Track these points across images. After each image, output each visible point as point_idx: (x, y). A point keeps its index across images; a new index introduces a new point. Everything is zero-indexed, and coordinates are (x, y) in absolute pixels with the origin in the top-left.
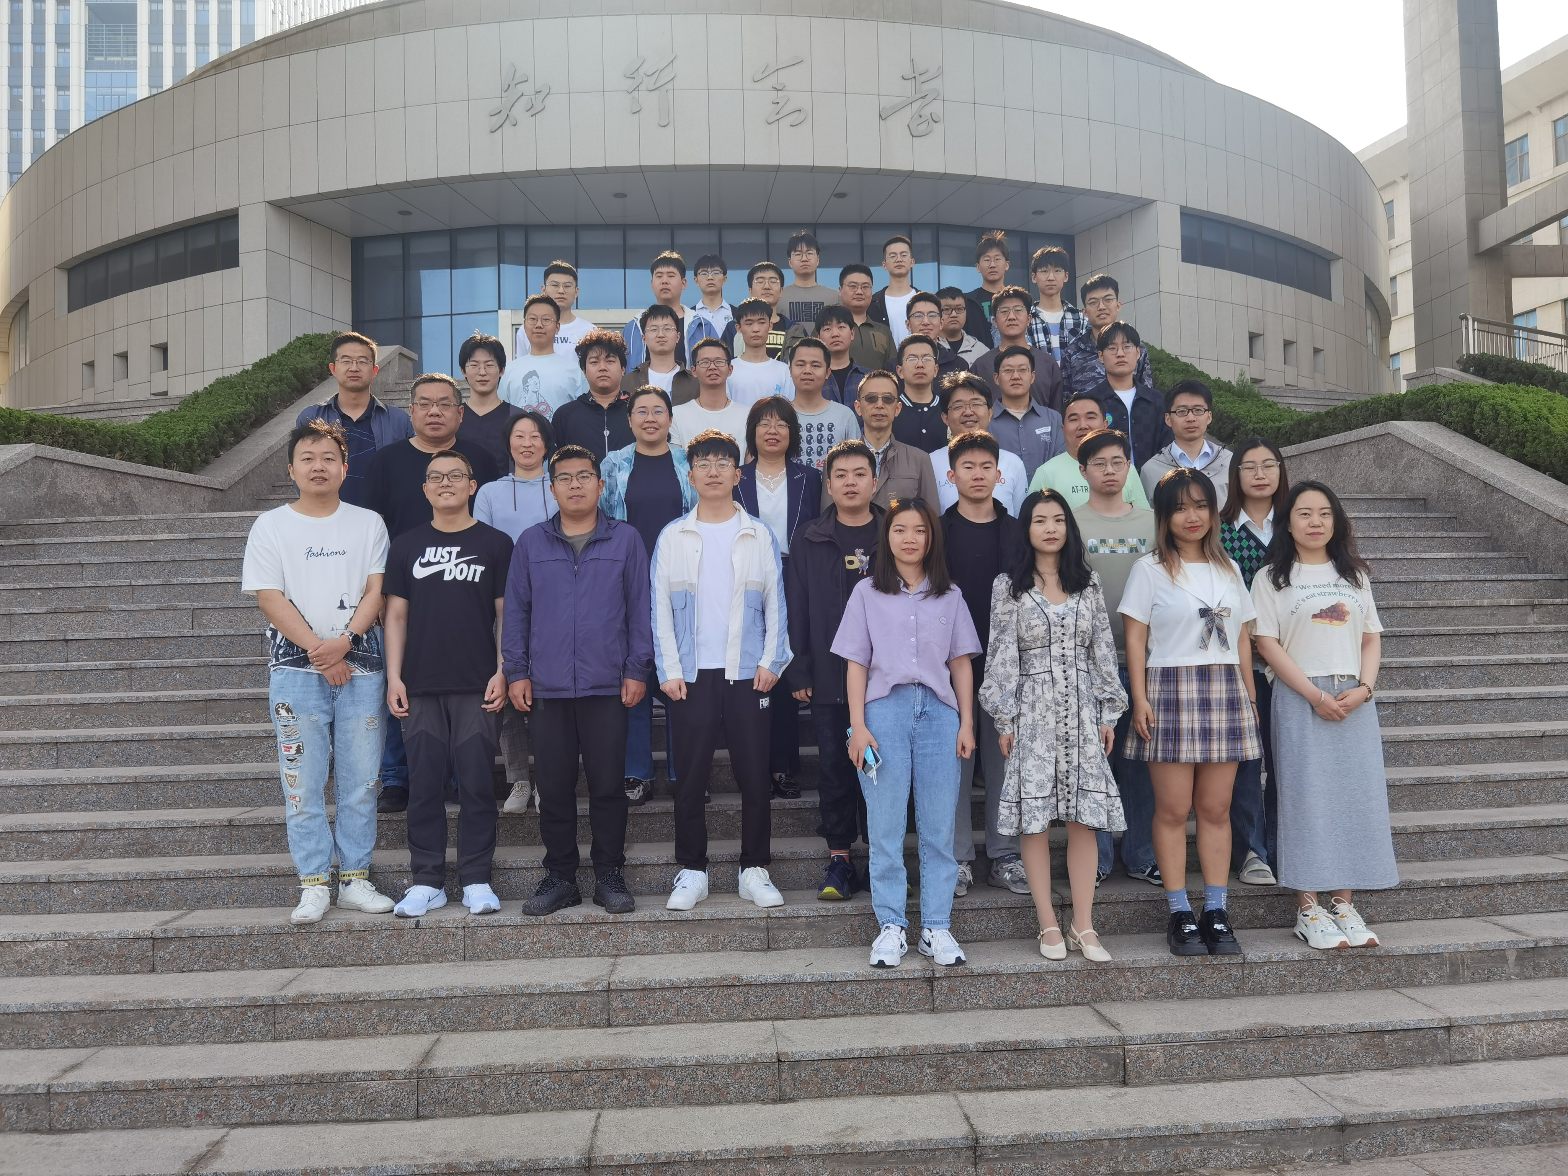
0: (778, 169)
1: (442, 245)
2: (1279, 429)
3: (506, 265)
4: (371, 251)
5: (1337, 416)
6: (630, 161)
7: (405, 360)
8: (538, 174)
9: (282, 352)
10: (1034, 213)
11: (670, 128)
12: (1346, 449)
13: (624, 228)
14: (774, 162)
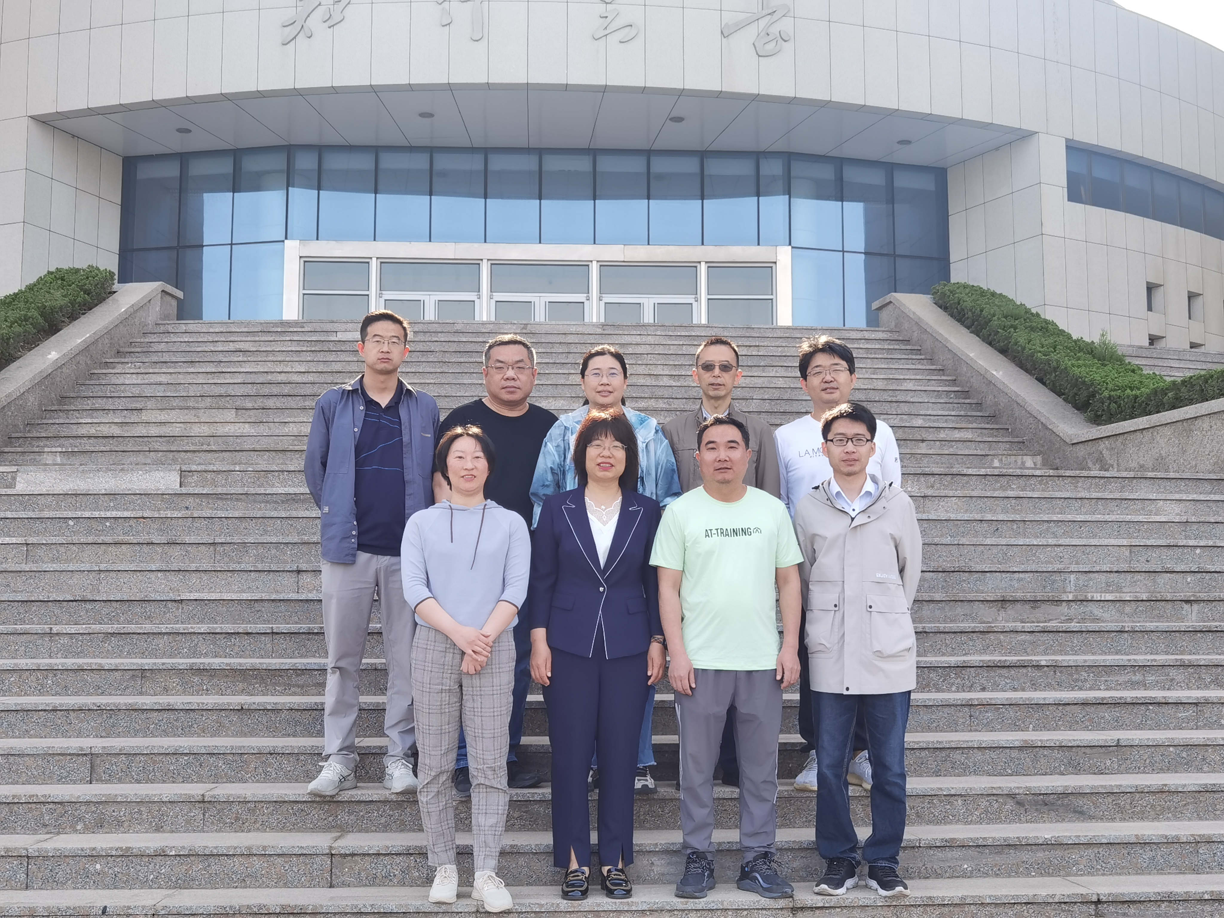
0: (605, 89)
1: (225, 167)
2: (1136, 397)
3: (295, 189)
4: (145, 172)
5: (1193, 386)
6: (439, 78)
7: (169, 298)
8: (334, 91)
9: (31, 288)
10: (898, 142)
11: (484, 43)
12: (1199, 422)
13: (431, 150)
14: (600, 81)
